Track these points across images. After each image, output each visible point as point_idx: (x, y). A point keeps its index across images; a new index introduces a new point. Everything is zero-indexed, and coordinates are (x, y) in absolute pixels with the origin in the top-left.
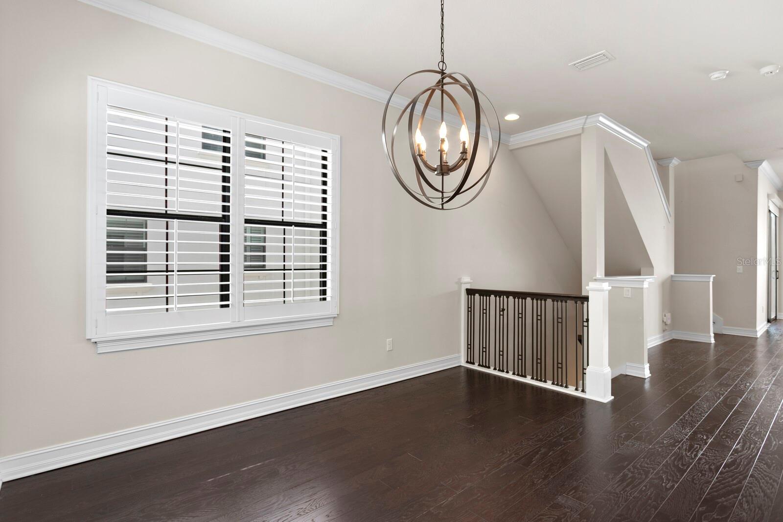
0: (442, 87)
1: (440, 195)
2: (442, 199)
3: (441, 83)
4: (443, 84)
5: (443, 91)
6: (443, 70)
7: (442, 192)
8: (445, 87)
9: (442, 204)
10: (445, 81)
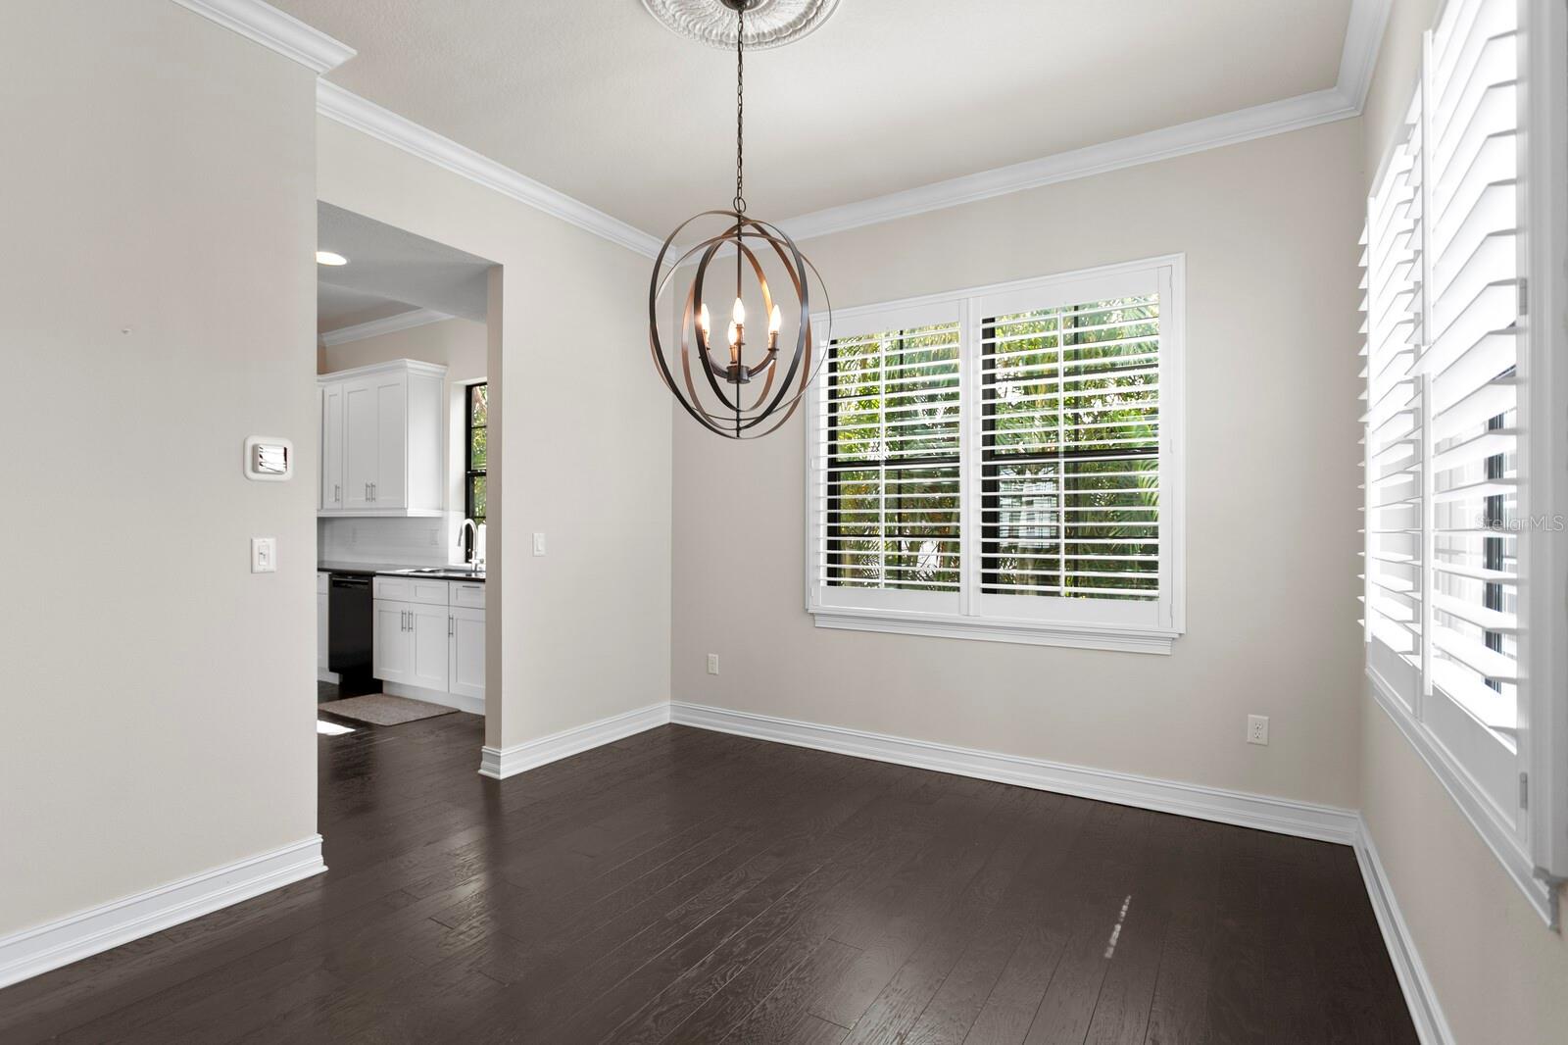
0: (740, 239)
1: (733, 414)
2: (738, 420)
3: (736, 232)
4: (739, 235)
5: (740, 247)
6: (739, 211)
7: (738, 411)
8: (745, 240)
9: (738, 429)
10: (744, 229)
